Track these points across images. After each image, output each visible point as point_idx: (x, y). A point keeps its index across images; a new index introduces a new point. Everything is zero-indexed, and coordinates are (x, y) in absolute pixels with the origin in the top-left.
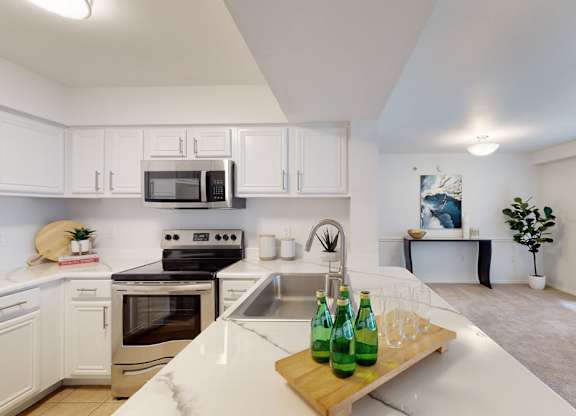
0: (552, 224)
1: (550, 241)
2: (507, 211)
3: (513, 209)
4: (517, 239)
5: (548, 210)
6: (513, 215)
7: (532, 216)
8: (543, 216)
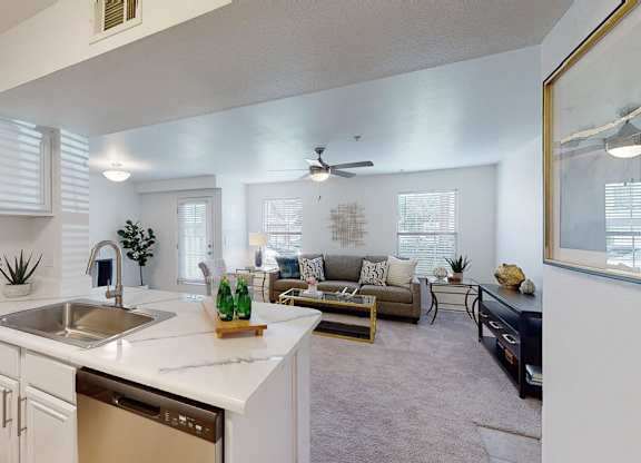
0: (152, 242)
1: (151, 255)
2: (121, 232)
3: (126, 230)
4: (130, 255)
5: (150, 231)
6: (126, 235)
7: (139, 236)
8: (147, 235)
